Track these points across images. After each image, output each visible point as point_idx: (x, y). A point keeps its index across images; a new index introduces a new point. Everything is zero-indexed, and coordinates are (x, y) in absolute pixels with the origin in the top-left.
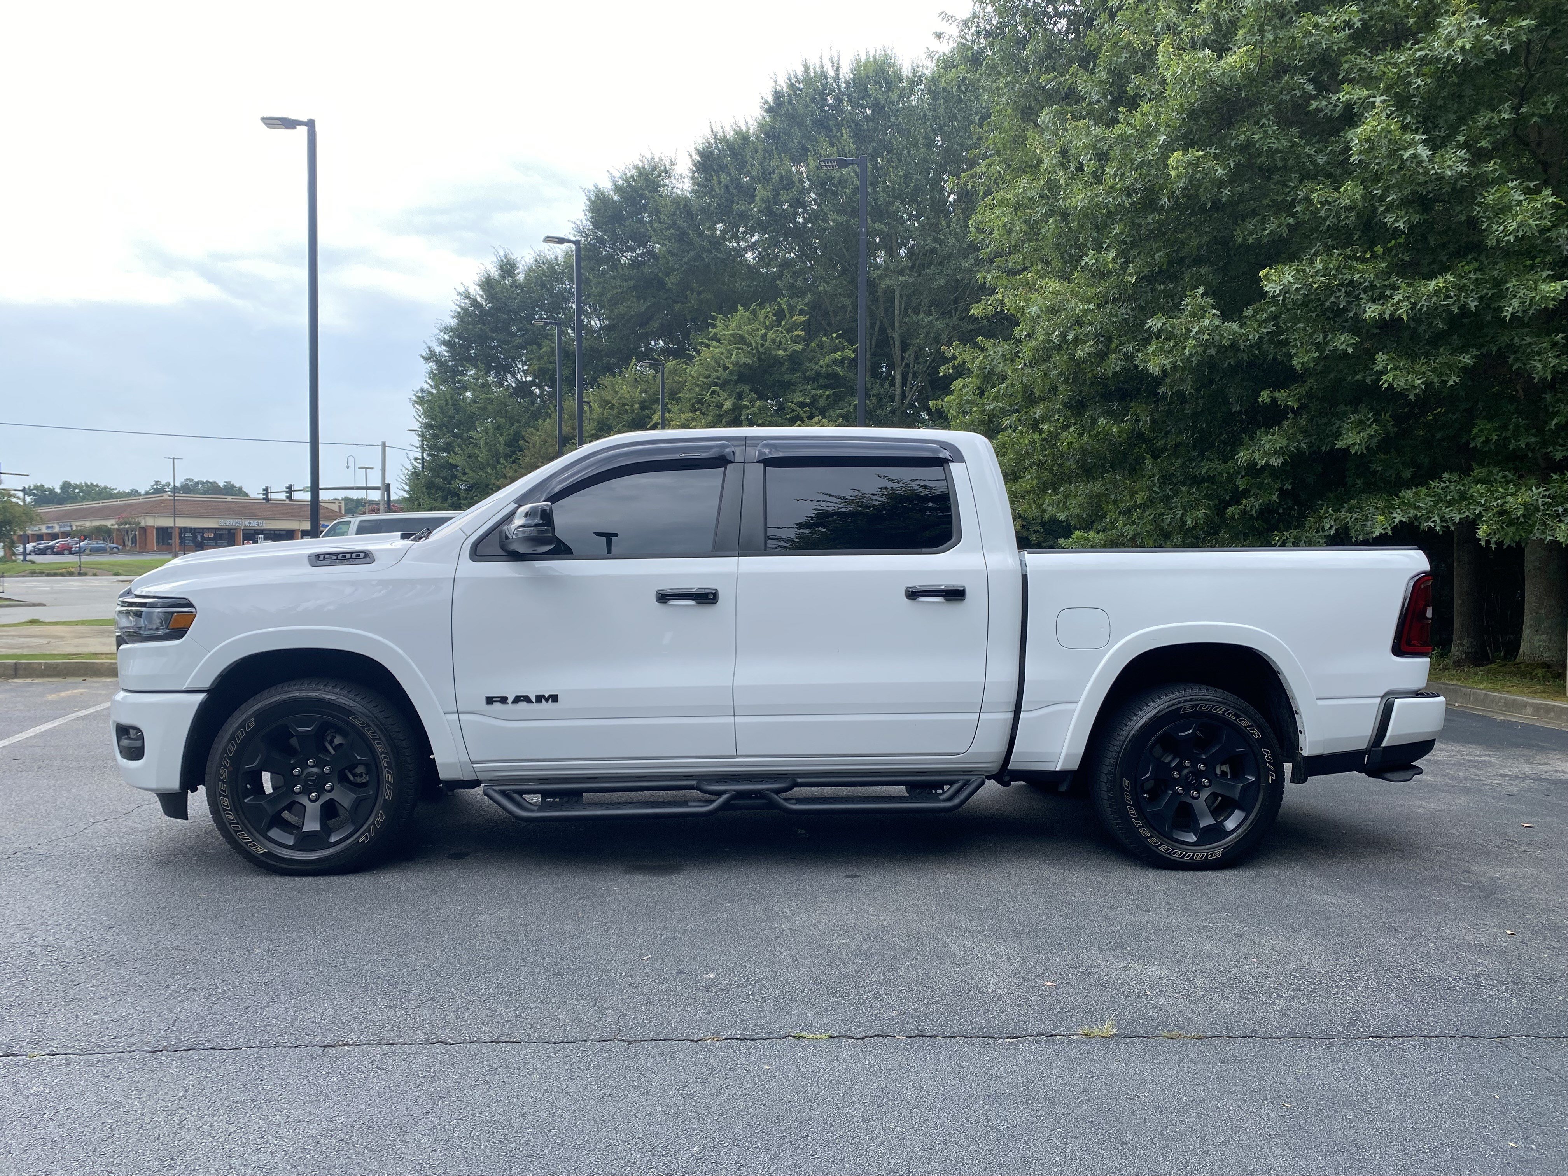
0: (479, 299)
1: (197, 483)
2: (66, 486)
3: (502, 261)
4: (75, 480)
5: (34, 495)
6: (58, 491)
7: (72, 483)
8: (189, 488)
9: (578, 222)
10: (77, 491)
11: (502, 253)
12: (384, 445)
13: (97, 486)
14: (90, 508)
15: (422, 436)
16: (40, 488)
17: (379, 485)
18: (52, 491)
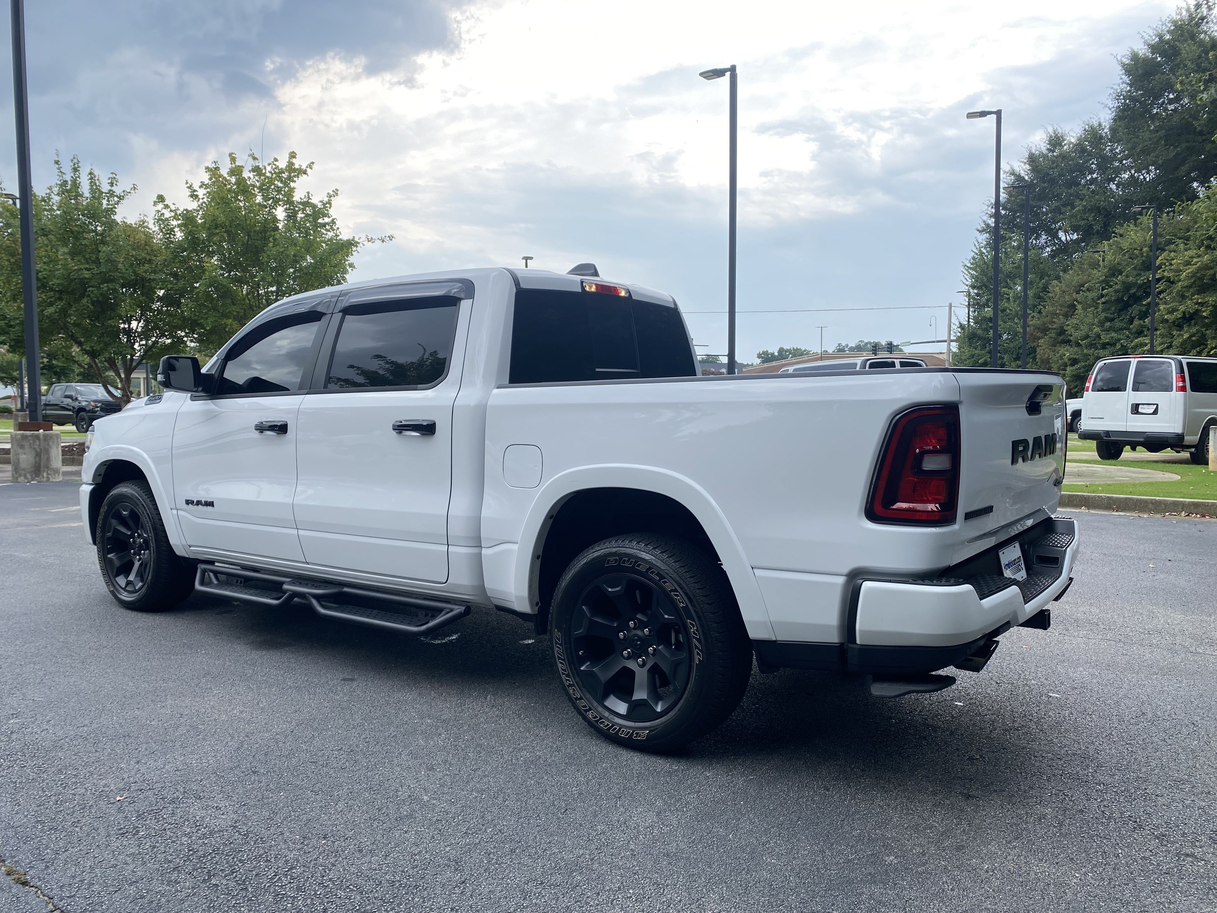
0: (1023, 174)
1: (867, 344)
2: (781, 350)
3: (1051, 137)
4: (786, 347)
5: (762, 358)
6: (776, 354)
7: (785, 348)
8: (861, 347)
9: (1116, 87)
10: (788, 353)
11: (1051, 130)
12: (950, 306)
13: (800, 349)
14: (777, 365)
15: (969, 295)
16: (766, 353)
17: (946, 338)
18: (773, 354)
